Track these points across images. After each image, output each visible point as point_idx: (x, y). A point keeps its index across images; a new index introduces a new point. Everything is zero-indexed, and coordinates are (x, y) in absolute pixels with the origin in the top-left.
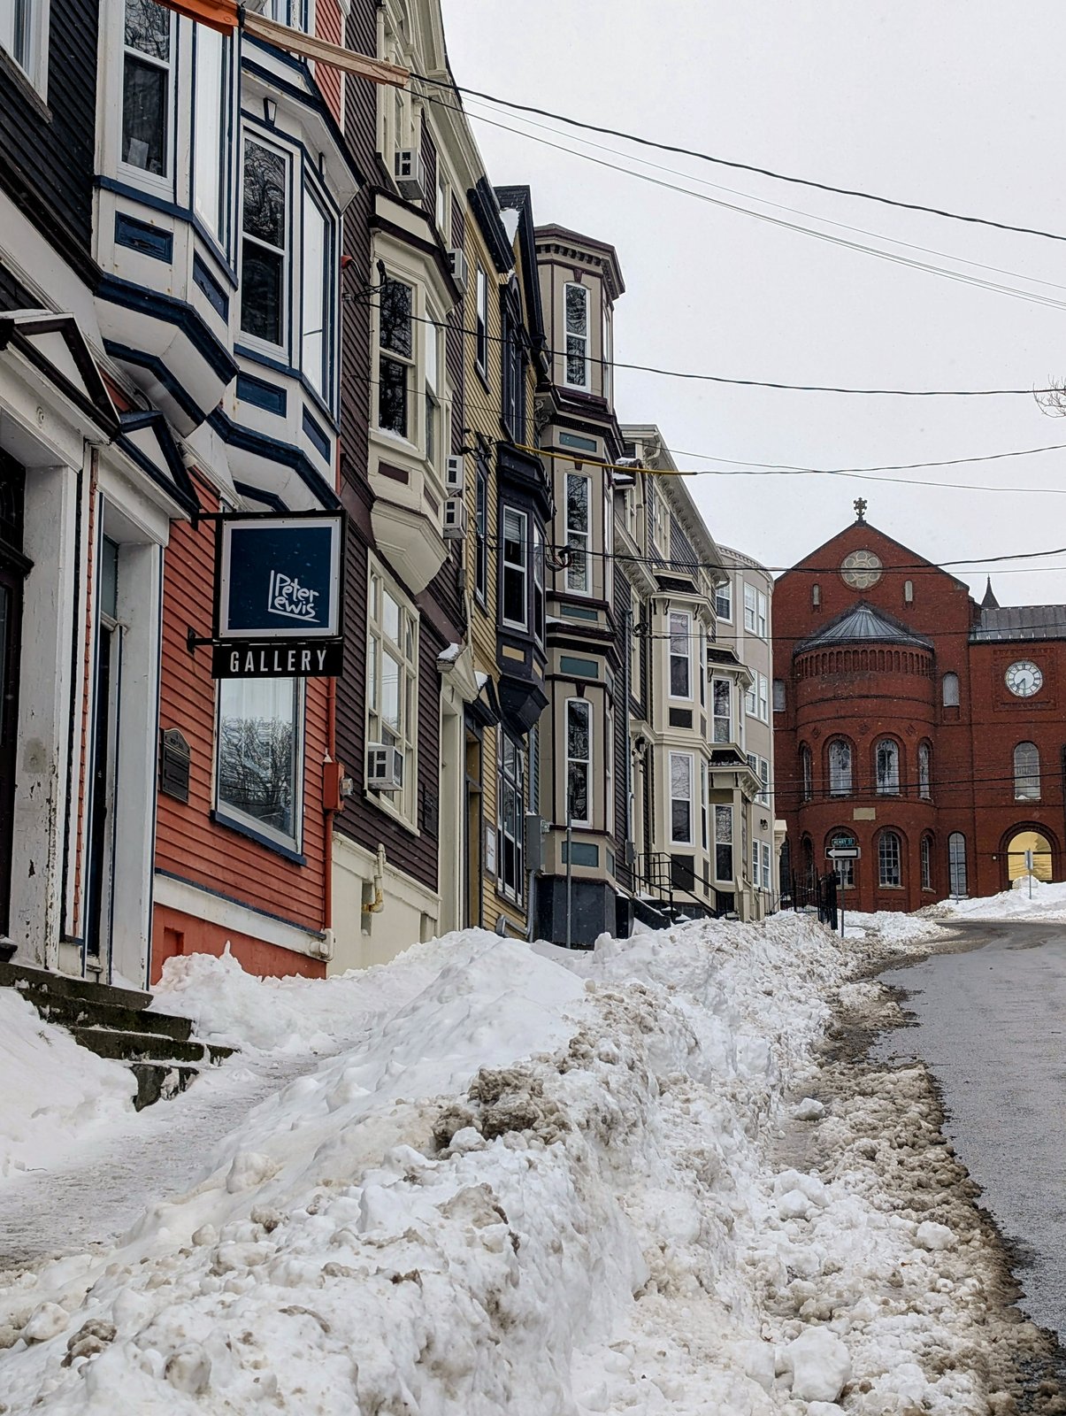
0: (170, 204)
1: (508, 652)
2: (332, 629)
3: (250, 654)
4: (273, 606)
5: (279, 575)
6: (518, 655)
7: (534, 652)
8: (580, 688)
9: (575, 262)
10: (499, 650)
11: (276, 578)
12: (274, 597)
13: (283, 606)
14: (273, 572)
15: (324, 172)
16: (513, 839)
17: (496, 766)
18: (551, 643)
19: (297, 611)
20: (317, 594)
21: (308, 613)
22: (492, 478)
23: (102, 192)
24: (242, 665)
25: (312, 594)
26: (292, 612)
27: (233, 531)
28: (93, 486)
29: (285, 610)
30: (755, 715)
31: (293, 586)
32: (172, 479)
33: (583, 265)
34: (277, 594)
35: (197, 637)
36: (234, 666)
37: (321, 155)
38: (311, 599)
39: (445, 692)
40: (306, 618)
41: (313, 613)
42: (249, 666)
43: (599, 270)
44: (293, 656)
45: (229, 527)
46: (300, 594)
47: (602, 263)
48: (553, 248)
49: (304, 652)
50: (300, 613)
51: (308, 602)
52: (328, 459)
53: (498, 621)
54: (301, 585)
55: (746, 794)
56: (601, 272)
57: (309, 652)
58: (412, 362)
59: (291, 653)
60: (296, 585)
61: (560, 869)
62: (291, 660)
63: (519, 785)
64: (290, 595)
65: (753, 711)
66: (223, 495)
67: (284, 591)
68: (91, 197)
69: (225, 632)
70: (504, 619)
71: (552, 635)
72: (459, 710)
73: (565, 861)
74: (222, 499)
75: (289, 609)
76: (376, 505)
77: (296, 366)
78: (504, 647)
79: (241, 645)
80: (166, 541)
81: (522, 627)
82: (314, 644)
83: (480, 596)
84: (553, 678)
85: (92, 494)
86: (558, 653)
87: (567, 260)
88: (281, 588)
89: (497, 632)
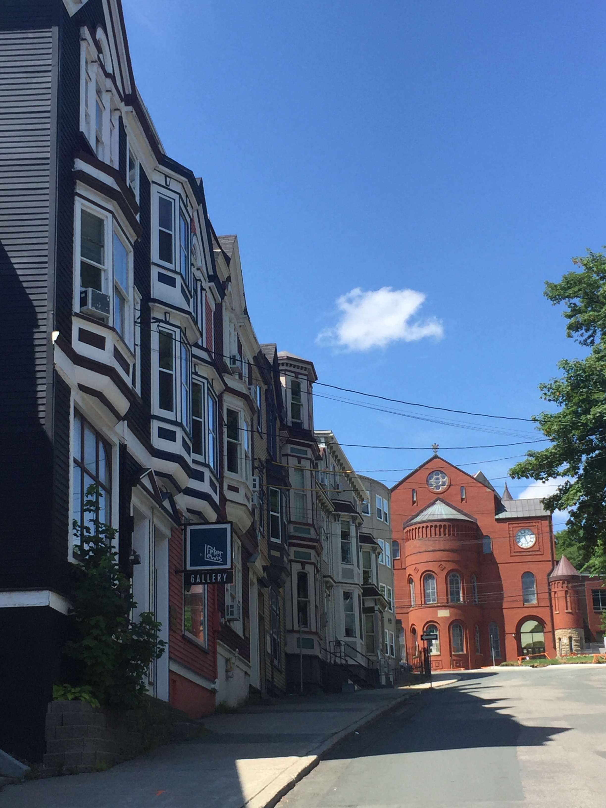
0: (174, 421)
1: (273, 553)
2: (228, 566)
3: (198, 576)
4: (207, 558)
5: (209, 546)
6: (277, 554)
7: (284, 552)
8: (303, 565)
9: (296, 370)
10: (269, 552)
11: (207, 547)
12: (207, 554)
13: (210, 557)
14: (206, 545)
15: (214, 386)
16: (276, 637)
17: (269, 605)
18: (291, 545)
19: (215, 559)
20: (222, 553)
21: (219, 560)
22: (264, 476)
23: (154, 421)
24: (196, 580)
25: (221, 553)
26: (213, 559)
27: (191, 530)
28: (153, 523)
29: (211, 559)
30: (384, 564)
31: (214, 550)
32: (172, 513)
33: (299, 371)
34: (208, 553)
35: (178, 570)
36: (193, 580)
37: (212, 379)
38: (220, 555)
39: (251, 576)
40: (219, 562)
41: (221, 560)
42: (198, 580)
43: (306, 372)
44: (214, 576)
45: (189, 528)
46: (216, 553)
47: (307, 370)
48: (285, 364)
49: (218, 575)
50: (216, 560)
51: (219, 556)
52: (216, 494)
53: (269, 539)
54: (216, 549)
55: (381, 609)
56: (307, 373)
57: (220, 575)
58: (240, 443)
59: (213, 575)
60: (214, 549)
61: (297, 651)
62: (214, 578)
63: (278, 612)
64: (213, 553)
65: (383, 562)
66: (184, 514)
67: (210, 552)
68: (150, 423)
69: (189, 568)
70: (271, 538)
71: (290, 541)
72: (255, 581)
73: (298, 646)
74: (184, 516)
75: (212, 558)
76: (227, 503)
77: (207, 463)
78: (271, 551)
79: (196, 573)
80: (170, 536)
81: (279, 541)
82: (222, 571)
83: (262, 529)
84: (290, 561)
85: (152, 525)
86: (293, 549)
87: (292, 369)
88: (209, 551)
89: (268, 544)
